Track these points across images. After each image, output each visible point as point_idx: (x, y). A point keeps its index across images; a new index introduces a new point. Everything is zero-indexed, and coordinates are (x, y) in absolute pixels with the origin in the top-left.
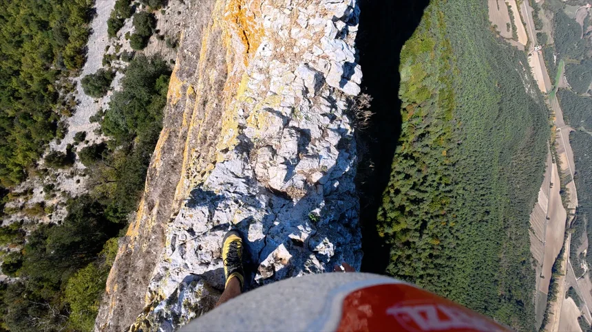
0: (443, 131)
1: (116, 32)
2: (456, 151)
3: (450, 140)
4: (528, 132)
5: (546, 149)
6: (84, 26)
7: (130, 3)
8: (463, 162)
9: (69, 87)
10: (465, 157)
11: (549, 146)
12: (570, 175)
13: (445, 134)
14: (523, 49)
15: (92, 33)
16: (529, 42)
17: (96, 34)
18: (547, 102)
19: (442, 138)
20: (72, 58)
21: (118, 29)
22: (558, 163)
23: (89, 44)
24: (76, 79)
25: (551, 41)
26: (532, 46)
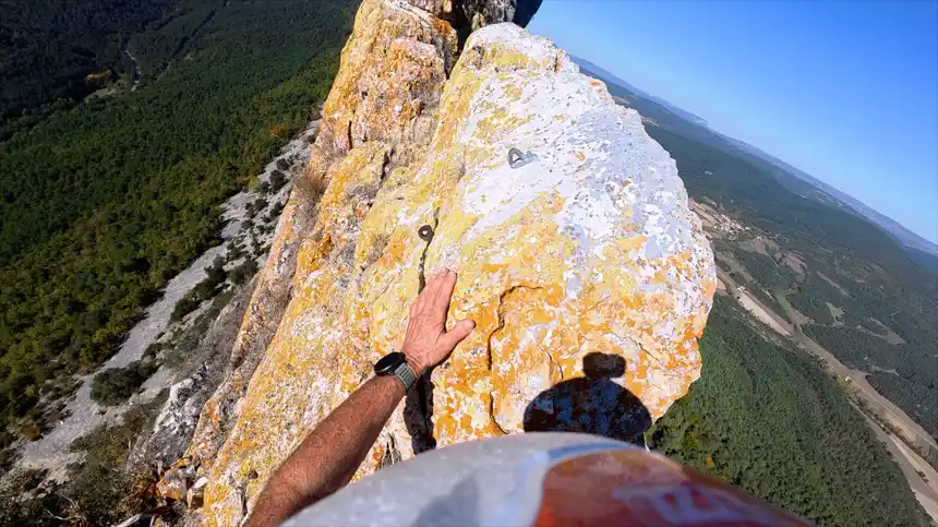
0: (687, 424)
1: (182, 316)
2: (727, 453)
3: (705, 435)
4: (812, 395)
5: (857, 414)
6: (140, 310)
7: (216, 285)
8: (751, 474)
9: (66, 389)
10: (748, 463)
11: (857, 407)
12: (931, 446)
13: (693, 427)
14: (726, 294)
15: (144, 318)
16: (727, 286)
17: (151, 319)
18: (802, 346)
19: (693, 434)
20: (96, 347)
21: (188, 312)
22: (897, 433)
23: (134, 331)
24: (85, 378)
25: (749, 278)
26: (733, 289)
